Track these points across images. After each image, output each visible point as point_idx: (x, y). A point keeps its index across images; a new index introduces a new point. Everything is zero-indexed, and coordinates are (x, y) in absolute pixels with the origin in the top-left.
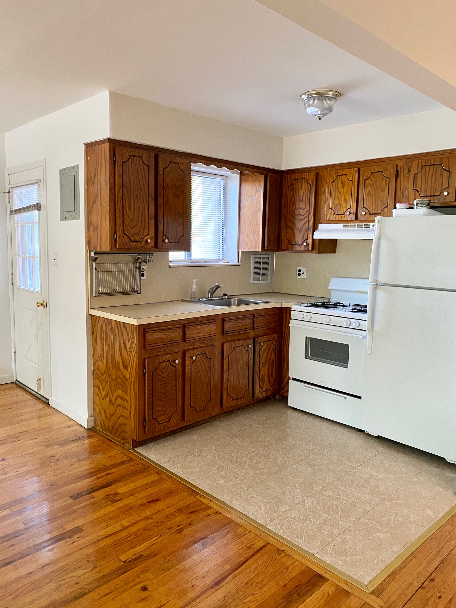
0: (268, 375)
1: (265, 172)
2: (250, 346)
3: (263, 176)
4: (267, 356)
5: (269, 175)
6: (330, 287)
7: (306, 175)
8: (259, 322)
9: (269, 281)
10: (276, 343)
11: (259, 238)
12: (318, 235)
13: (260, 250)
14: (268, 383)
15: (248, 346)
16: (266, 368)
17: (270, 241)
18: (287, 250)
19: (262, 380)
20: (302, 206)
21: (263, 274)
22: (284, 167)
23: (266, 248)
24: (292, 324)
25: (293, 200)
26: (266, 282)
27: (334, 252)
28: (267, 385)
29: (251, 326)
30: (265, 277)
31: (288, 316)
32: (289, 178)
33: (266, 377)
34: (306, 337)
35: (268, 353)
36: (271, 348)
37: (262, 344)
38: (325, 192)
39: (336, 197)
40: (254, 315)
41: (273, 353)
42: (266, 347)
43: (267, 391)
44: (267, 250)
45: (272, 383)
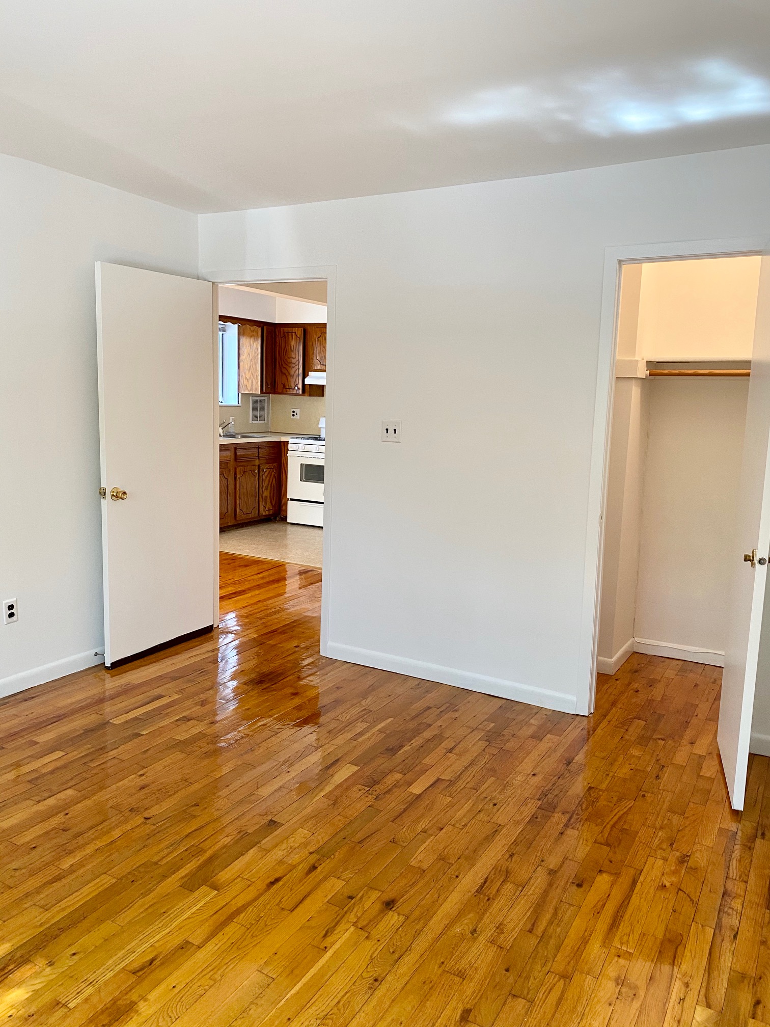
0: (270, 497)
1: (262, 325)
2: (256, 471)
3: (260, 329)
4: (269, 481)
5: (265, 327)
6: (319, 426)
7: (295, 329)
8: (263, 452)
9: (266, 422)
10: (276, 471)
11: (258, 382)
12: (308, 381)
13: (259, 393)
14: (270, 504)
15: (254, 471)
16: (269, 490)
17: (268, 385)
18: (282, 393)
19: (265, 500)
20: (294, 356)
21: (261, 415)
22: (278, 321)
23: (264, 391)
24: (289, 454)
25: (286, 349)
26: (263, 422)
27: (323, 395)
28: (269, 506)
29: (257, 455)
30: (263, 417)
31: (286, 448)
32: (282, 331)
33: (268, 497)
34: (301, 464)
35: (269, 479)
36: (272, 475)
37: (265, 470)
38: (313, 345)
39: (322, 351)
40: (258, 446)
41: (274, 479)
42: (269, 473)
43: (269, 510)
44: (266, 393)
45: (273, 505)
